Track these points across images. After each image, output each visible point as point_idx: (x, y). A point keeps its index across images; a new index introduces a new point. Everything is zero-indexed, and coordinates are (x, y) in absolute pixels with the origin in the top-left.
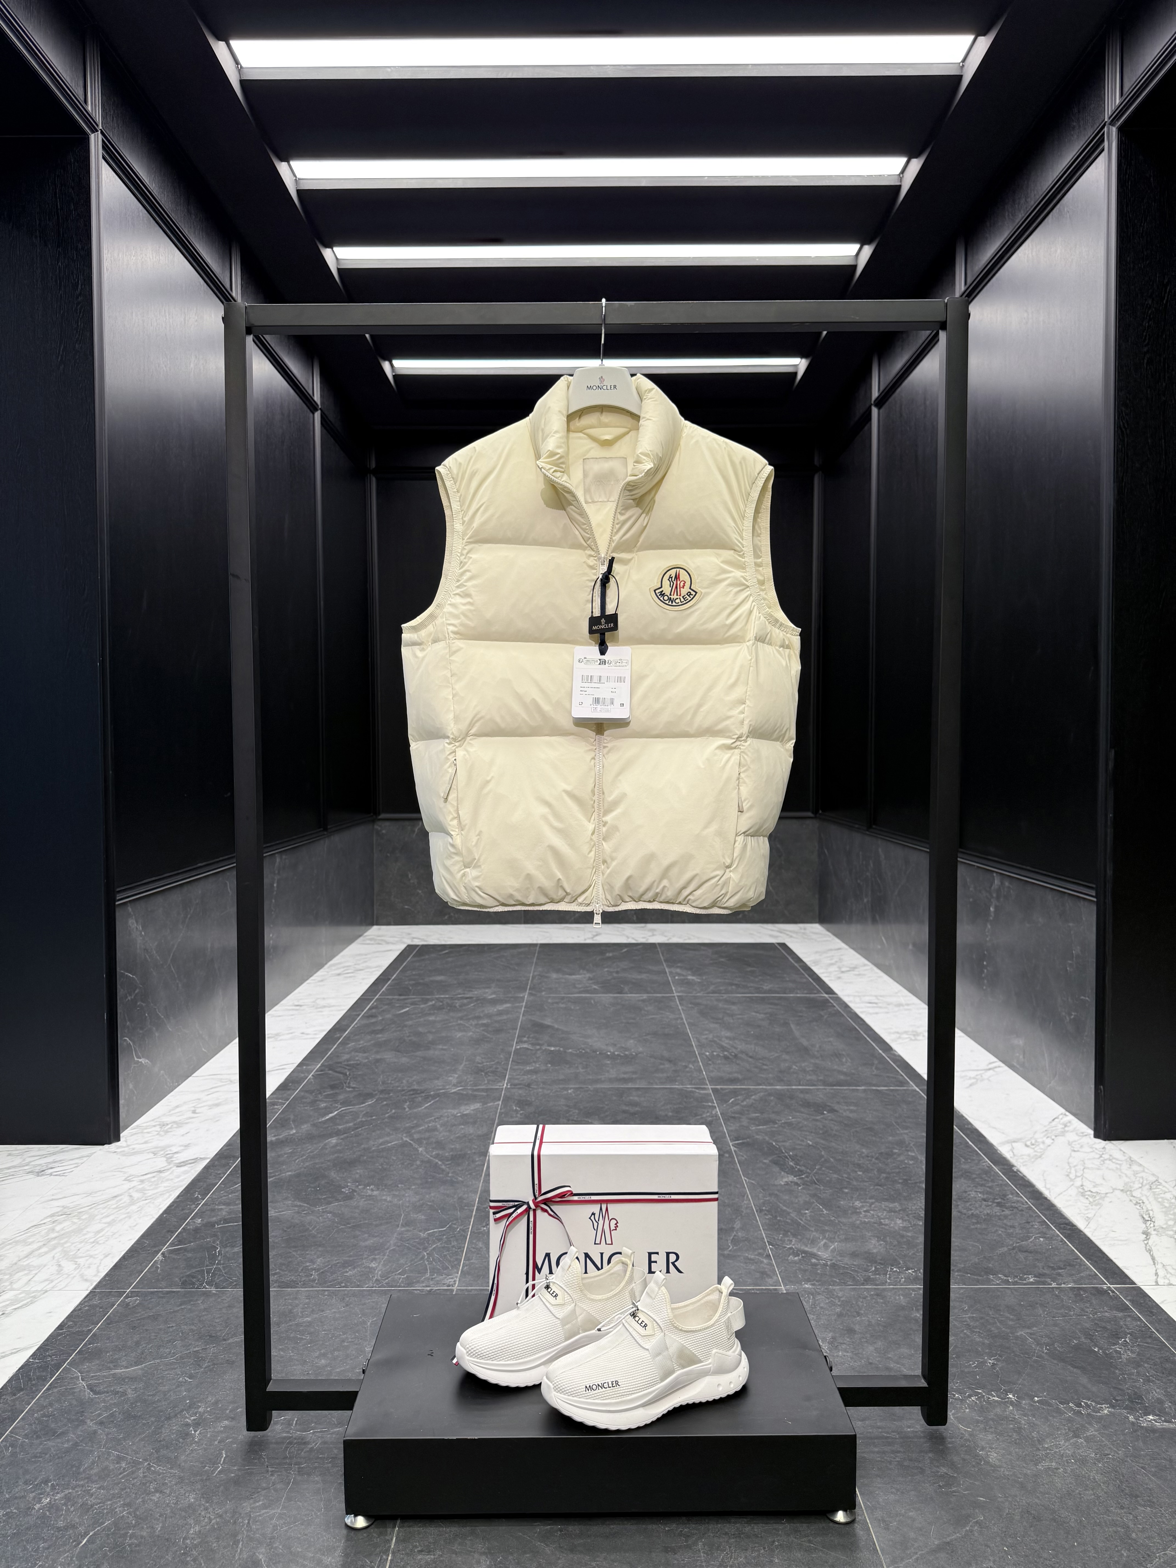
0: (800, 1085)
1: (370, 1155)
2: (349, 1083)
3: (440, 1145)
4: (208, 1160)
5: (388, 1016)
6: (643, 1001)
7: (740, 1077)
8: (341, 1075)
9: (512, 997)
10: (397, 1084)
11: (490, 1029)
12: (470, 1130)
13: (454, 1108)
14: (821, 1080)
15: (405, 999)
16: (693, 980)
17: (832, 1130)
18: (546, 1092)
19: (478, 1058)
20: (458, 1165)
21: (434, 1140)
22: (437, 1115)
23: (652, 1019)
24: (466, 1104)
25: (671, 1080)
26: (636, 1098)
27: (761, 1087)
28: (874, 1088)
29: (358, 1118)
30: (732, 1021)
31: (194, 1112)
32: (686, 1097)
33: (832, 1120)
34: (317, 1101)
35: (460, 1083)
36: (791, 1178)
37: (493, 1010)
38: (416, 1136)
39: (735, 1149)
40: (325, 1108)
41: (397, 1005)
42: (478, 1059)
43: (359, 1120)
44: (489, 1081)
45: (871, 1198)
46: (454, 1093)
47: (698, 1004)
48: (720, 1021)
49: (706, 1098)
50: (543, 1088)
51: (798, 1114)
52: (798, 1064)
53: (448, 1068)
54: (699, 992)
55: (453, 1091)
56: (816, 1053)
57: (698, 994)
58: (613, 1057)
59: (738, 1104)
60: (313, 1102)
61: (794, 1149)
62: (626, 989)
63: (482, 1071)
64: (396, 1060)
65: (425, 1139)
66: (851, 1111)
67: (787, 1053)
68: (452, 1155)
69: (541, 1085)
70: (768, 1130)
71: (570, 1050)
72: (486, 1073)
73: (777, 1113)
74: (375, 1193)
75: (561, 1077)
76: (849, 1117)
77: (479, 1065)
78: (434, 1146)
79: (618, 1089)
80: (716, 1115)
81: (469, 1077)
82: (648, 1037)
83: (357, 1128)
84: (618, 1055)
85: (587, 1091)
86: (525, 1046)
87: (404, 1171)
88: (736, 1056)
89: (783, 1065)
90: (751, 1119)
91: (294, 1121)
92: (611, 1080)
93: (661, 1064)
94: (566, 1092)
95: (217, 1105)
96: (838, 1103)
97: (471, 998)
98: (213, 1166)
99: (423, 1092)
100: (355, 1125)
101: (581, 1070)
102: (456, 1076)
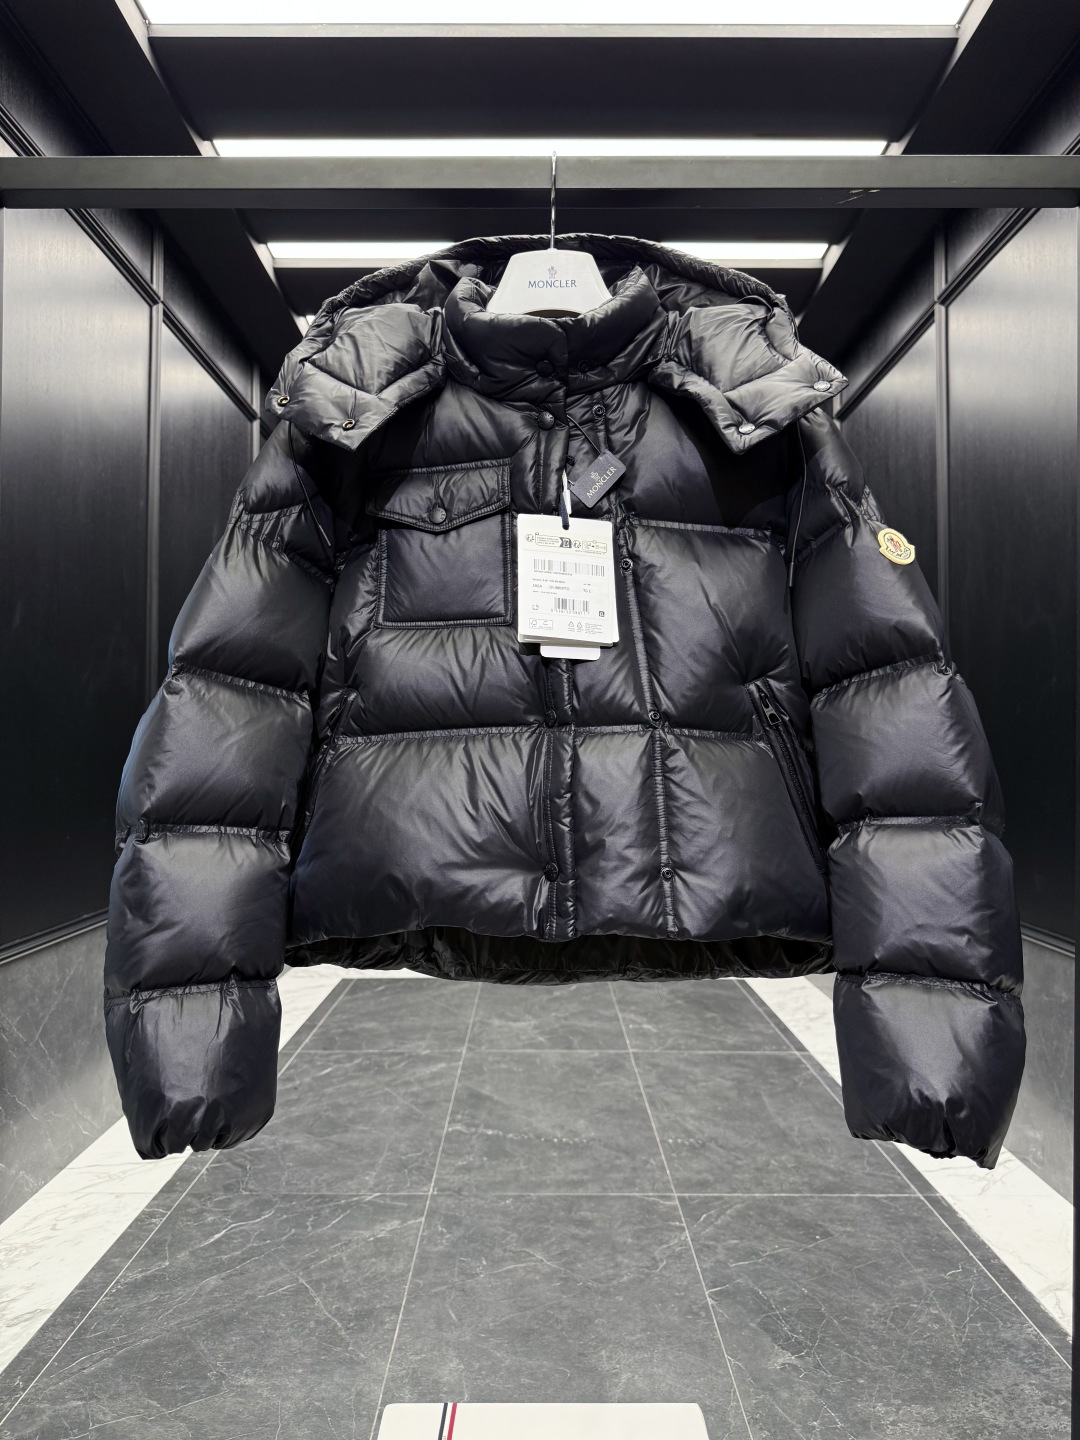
0: (782, 1191)
1: (254, 1308)
2: (247, 1183)
3: (344, 1292)
4: (50, 1314)
5: (307, 1080)
6: (594, 1059)
7: (711, 1178)
8: (240, 1170)
9: (448, 1053)
10: (302, 1187)
11: (420, 1101)
12: (383, 1266)
13: (366, 1229)
14: (806, 1183)
15: (330, 1055)
16: (649, 1030)
17: (830, 1268)
18: (481, 1202)
19: (402, 1145)
20: (362, 1329)
21: (335, 1283)
22: (346, 1238)
23: (606, 1087)
24: (382, 1221)
25: (630, 1184)
26: (588, 1214)
27: (736, 1195)
28: (870, 1195)
29: (248, 1243)
30: (695, 1091)
31: (54, 1228)
32: (649, 1212)
33: (827, 1250)
34: (205, 1211)
35: (377, 1185)
36: (788, 1358)
37: (425, 1071)
38: (316, 1276)
39: (713, 1302)
40: (214, 1223)
41: (319, 1063)
42: (402, 1147)
43: (250, 1245)
44: (412, 1183)
45: (896, 1396)
46: (370, 1203)
47: (655, 1066)
48: (682, 1091)
49: (670, 1215)
50: (475, 1196)
51: (785, 1240)
52: (777, 1158)
53: (366, 1161)
54: (657, 1048)
55: (369, 1198)
56: (796, 1140)
57: (656, 1051)
58: (561, 1147)
59: (712, 1223)
60: (201, 1212)
61: (787, 1303)
62: (576, 1042)
63: (406, 1167)
64: (306, 1147)
65: (325, 1281)
66: (850, 1235)
67: (763, 1139)
68: (357, 1311)
69: (474, 1191)
70: (751, 1268)
71: (510, 1135)
72: (410, 1171)
73: (758, 1238)
74: (250, 1381)
75: (499, 1178)
76: (847, 1245)
77: (403, 1158)
78: (336, 1292)
79: (565, 1198)
80: (686, 1244)
81: (389, 1175)
82: (601, 1115)
83: (244, 1260)
84: (567, 1144)
85: (528, 1201)
86: (458, 1127)
87: (294, 1340)
88: (703, 1145)
89: (761, 1159)
90: (728, 1249)
91: (169, 1246)
92: (559, 1184)
93: (617, 1158)
94: (503, 1203)
95: (84, 1216)
96: (831, 1221)
97: (401, 1054)
98: (53, 1326)
99: (331, 1200)
100: (243, 1253)
101: (523, 1167)
102: (374, 1174)
